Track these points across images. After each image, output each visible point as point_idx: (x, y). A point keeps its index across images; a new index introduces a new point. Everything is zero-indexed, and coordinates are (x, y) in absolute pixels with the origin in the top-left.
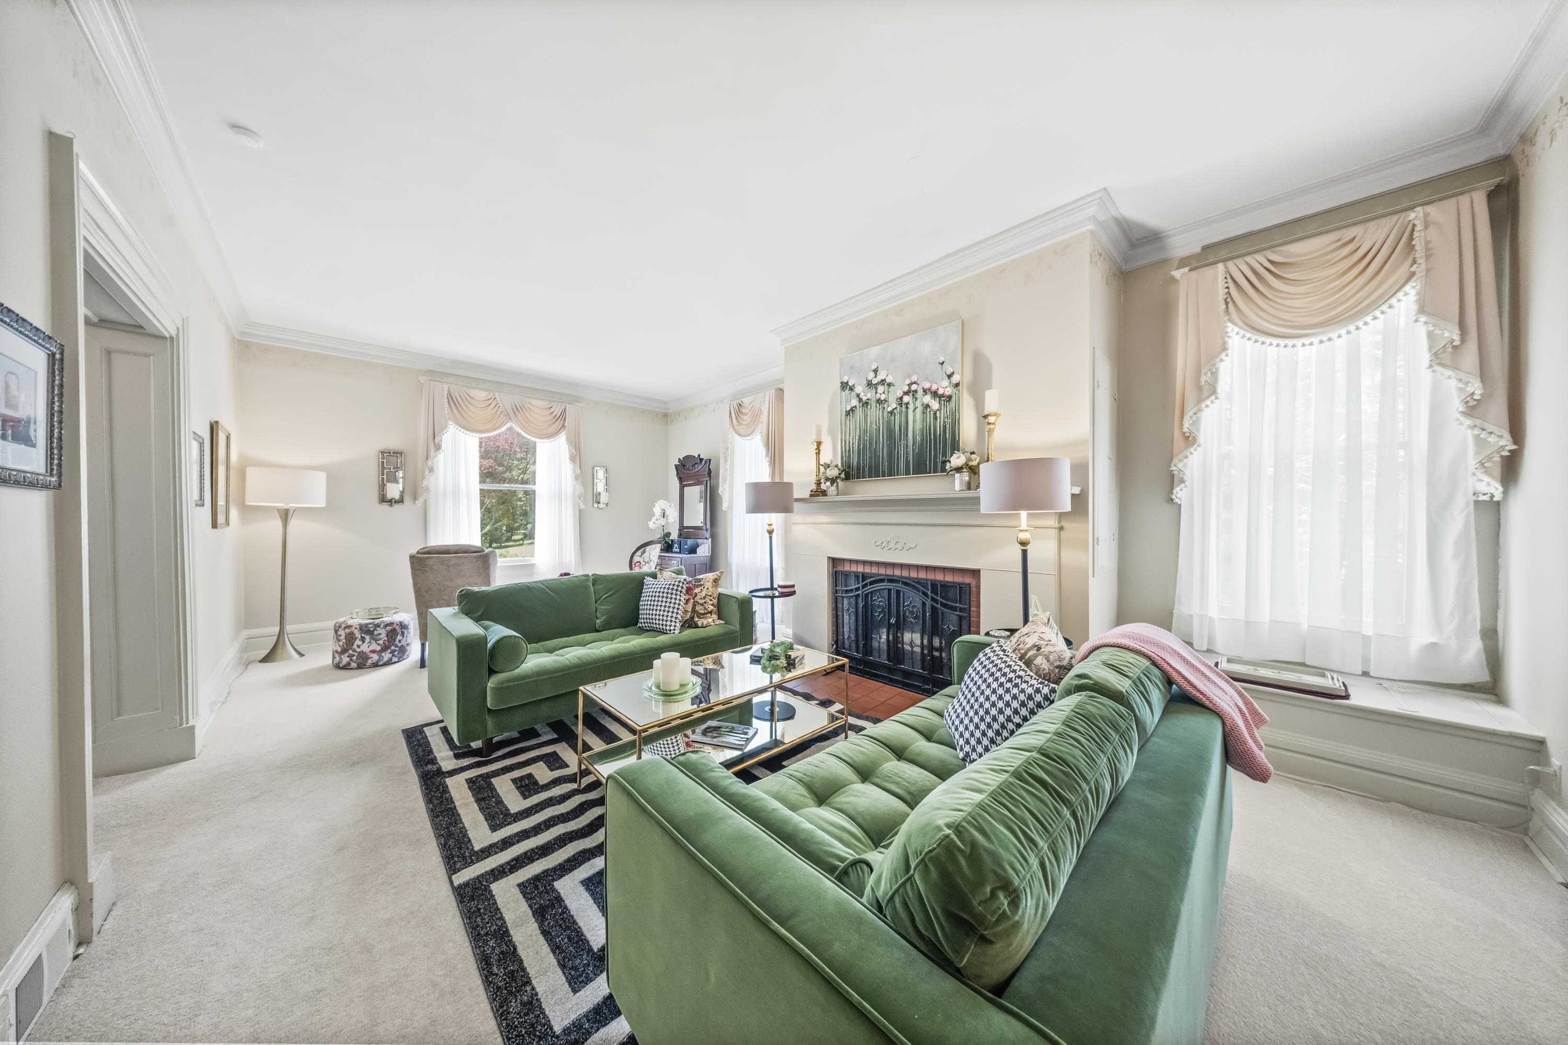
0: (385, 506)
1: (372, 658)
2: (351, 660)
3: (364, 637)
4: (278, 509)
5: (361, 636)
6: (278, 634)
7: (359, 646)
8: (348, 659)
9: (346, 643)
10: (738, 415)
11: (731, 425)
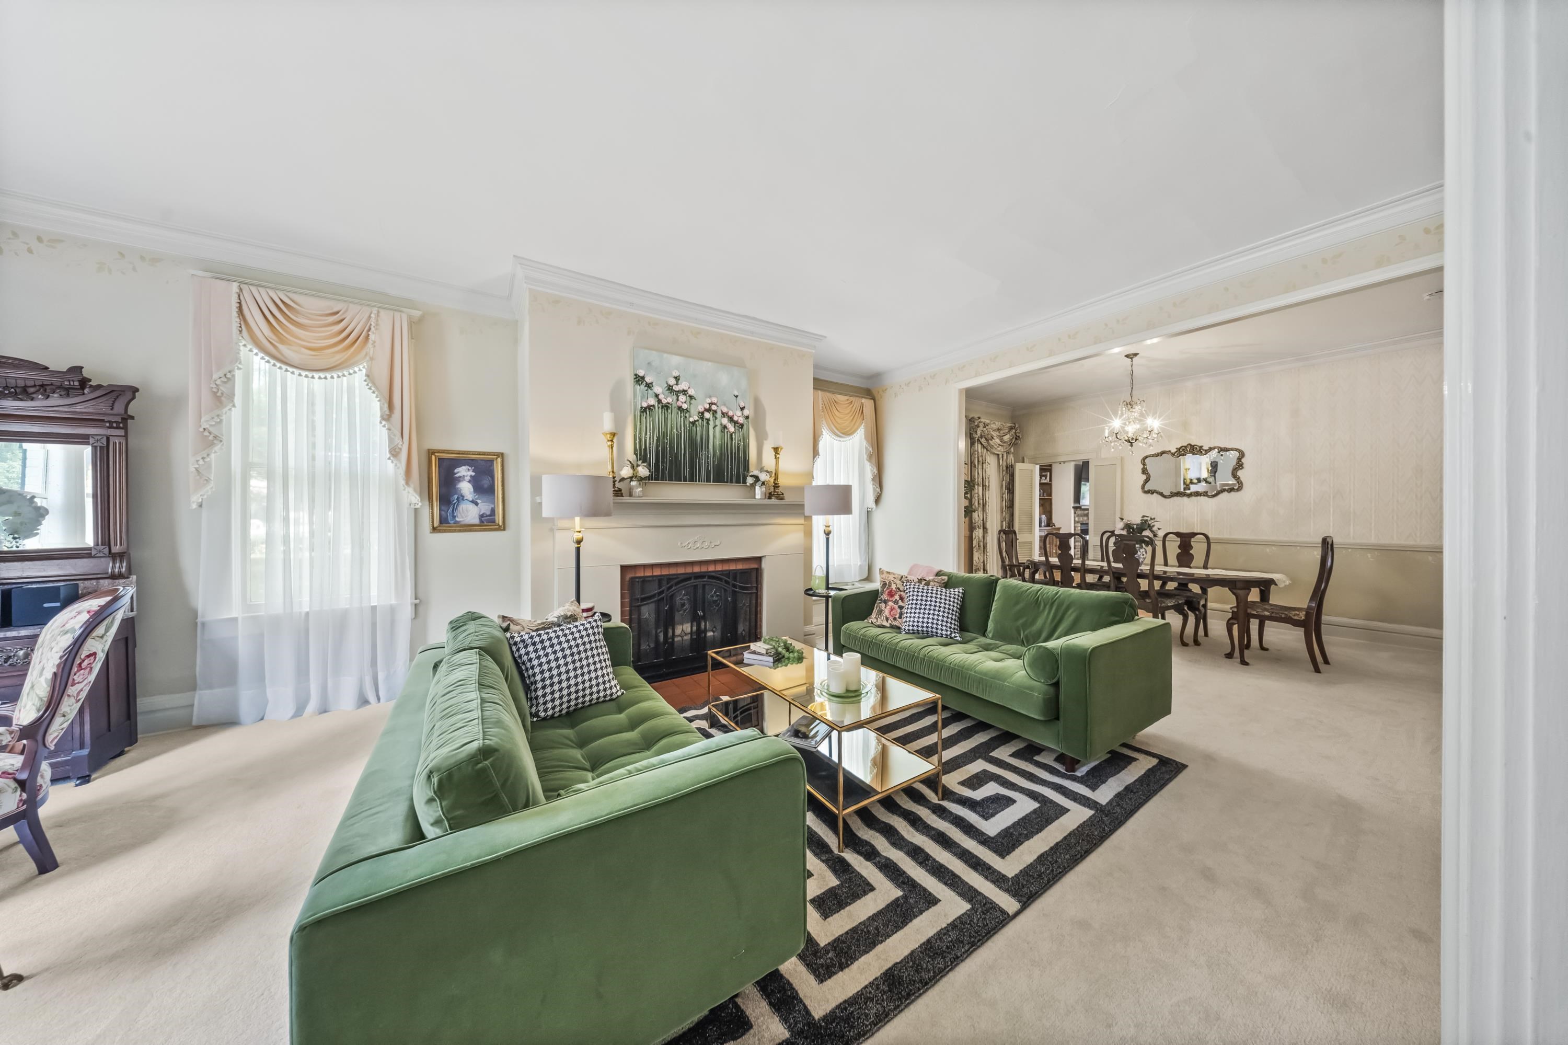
10: (276, 321)
11: (241, 332)
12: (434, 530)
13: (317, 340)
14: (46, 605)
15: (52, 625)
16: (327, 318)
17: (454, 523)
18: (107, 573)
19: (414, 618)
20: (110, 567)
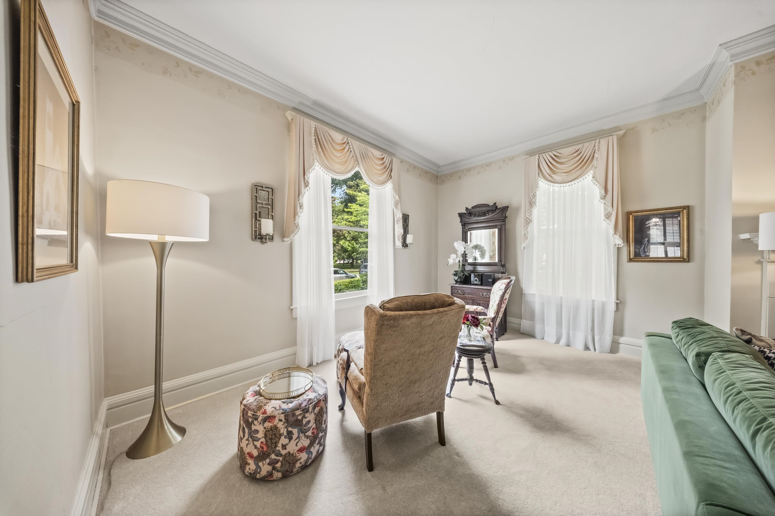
0: (257, 244)
1: (300, 459)
2: (274, 468)
3: (291, 432)
4: (150, 242)
5: (287, 431)
6: (154, 395)
7: (284, 447)
8: (269, 468)
9: (266, 444)
10: (552, 165)
11: (539, 175)
12: (630, 260)
13: (569, 167)
14: (489, 280)
15: (495, 286)
16: (573, 155)
17: (645, 256)
18: (500, 271)
19: (616, 311)
20: (501, 269)
